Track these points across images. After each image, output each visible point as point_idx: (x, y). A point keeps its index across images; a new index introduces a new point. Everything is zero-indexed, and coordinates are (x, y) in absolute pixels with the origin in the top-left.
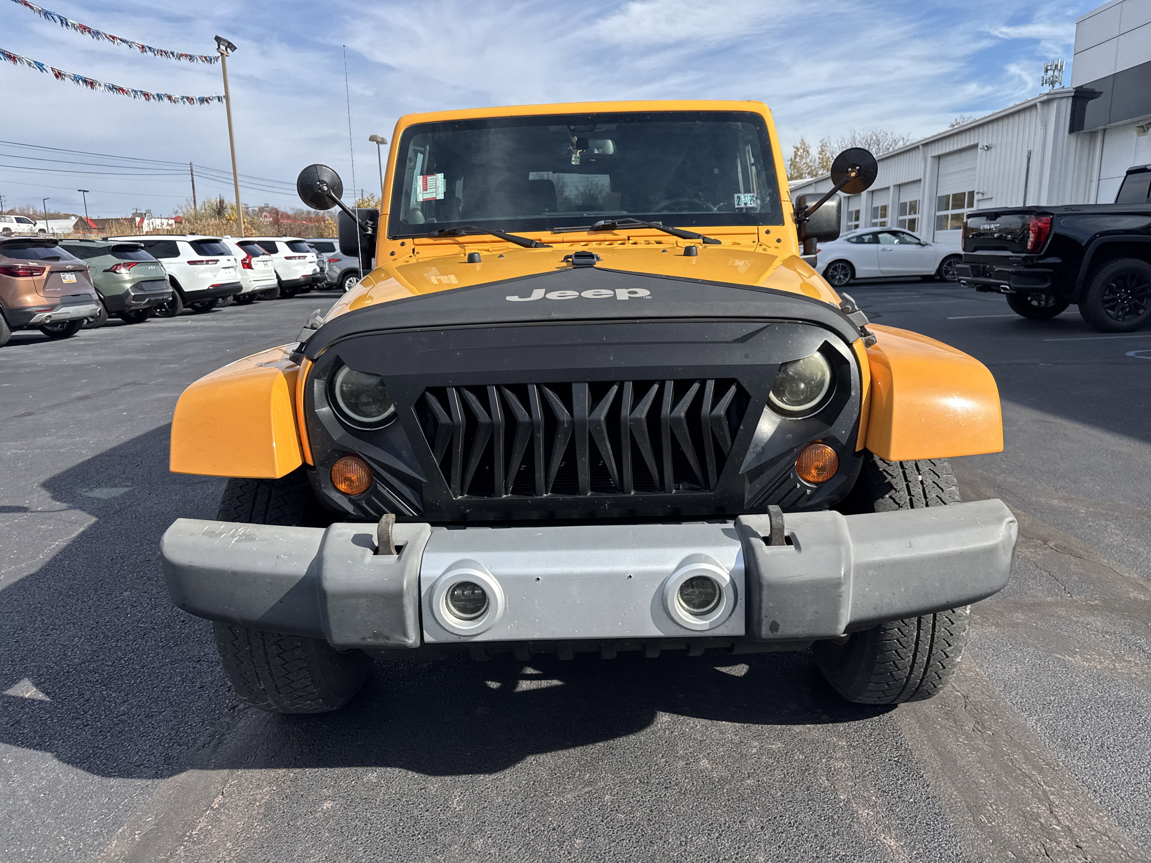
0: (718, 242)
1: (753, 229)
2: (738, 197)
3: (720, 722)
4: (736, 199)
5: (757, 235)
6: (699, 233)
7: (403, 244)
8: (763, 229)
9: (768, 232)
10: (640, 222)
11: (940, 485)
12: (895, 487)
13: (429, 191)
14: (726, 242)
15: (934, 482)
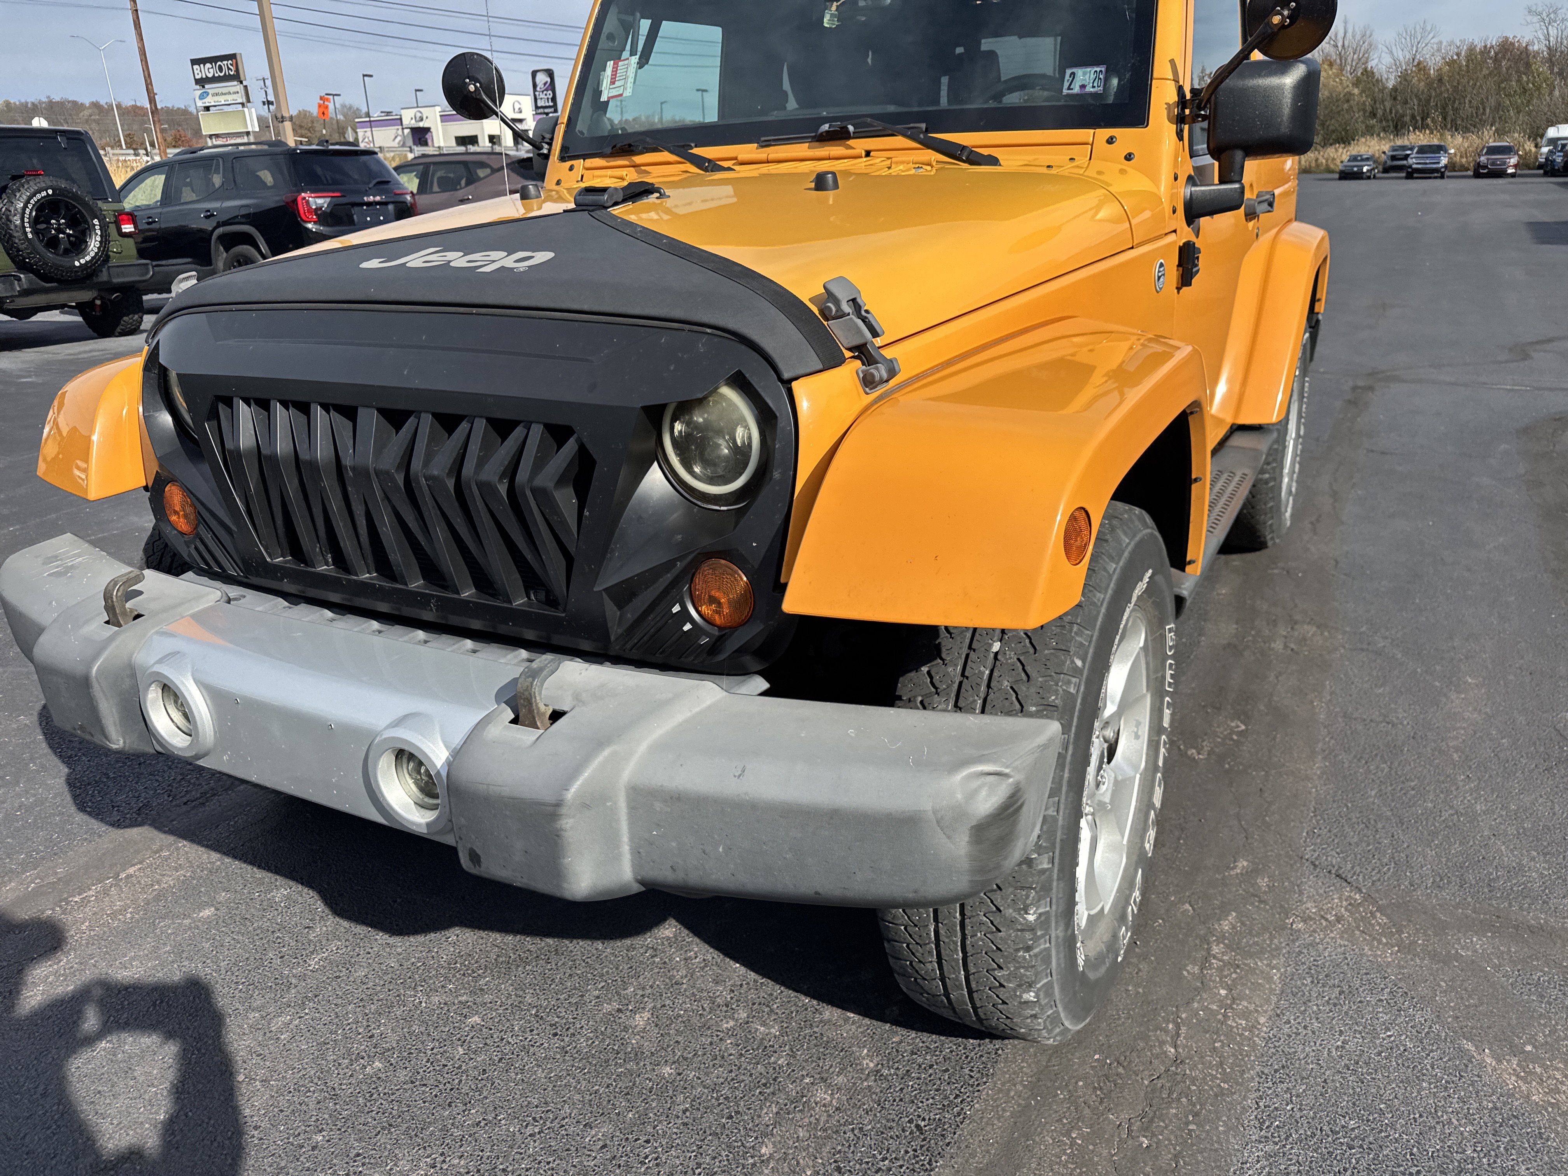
0: (993, 161)
1: (1086, 134)
2: (1073, 74)
3: (732, 962)
4: (1067, 77)
5: (1090, 147)
6: (965, 144)
7: (571, 168)
8: (1104, 133)
9: (1111, 141)
10: (878, 125)
11: (1028, 668)
12: (944, 656)
13: (617, 84)
14: (1010, 161)
15: (1019, 659)
